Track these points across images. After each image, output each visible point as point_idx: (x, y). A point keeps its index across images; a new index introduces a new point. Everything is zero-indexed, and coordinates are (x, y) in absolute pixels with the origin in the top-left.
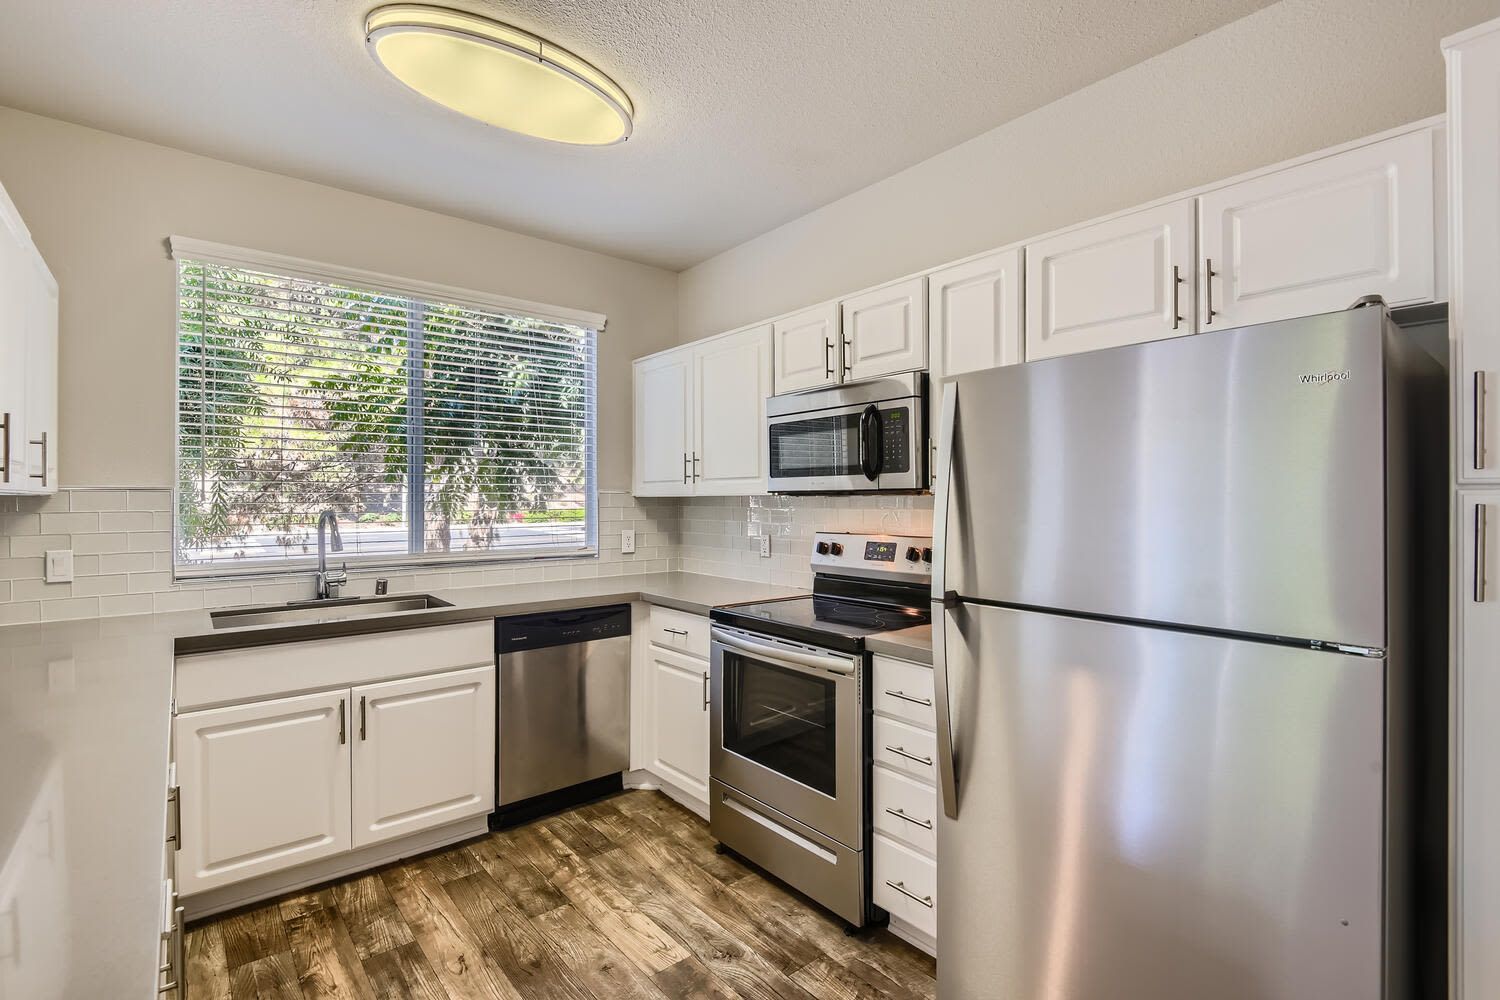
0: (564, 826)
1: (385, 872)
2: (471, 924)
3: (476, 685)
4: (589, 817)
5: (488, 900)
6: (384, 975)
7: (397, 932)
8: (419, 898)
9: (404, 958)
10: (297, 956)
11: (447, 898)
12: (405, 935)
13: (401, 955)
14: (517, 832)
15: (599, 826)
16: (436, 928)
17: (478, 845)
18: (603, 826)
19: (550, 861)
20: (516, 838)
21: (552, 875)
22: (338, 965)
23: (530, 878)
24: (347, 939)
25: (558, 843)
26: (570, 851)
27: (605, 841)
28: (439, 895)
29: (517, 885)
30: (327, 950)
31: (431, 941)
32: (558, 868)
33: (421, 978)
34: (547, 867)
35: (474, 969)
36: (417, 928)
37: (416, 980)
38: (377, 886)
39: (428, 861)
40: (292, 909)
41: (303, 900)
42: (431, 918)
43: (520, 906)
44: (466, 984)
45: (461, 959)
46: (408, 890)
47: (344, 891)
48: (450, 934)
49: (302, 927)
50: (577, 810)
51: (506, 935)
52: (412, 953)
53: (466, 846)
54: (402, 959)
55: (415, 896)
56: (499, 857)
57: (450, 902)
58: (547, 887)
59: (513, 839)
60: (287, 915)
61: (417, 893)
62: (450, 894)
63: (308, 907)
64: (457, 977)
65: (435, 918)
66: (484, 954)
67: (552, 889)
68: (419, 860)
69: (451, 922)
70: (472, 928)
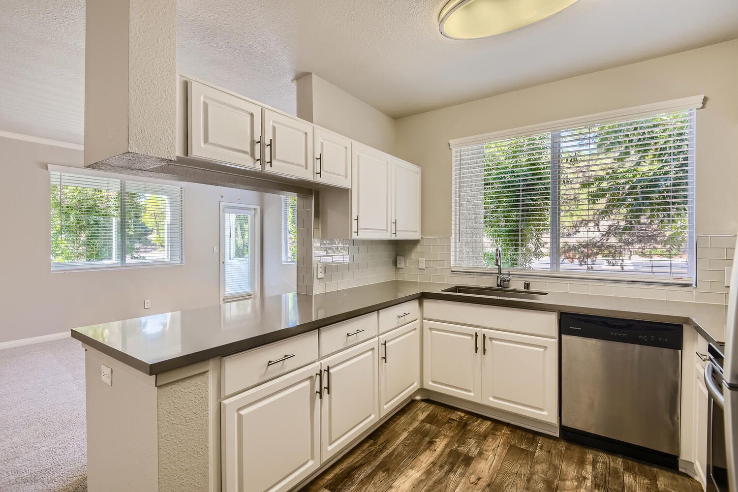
0: (605, 463)
1: (497, 424)
2: (500, 469)
3: (545, 347)
4: (628, 469)
5: (519, 466)
6: (451, 460)
7: (473, 449)
8: (496, 443)
9: (463, 460)
10: (440, 431)
11: (505, 451)
12: (474, 452)
13: (464, 458)
14: (573, 447)
15: (628, 479)
16: (486, 459)
17: (546, 439)
18: (632, 480)
19: (572, 473)
20: (570, 449)
21: (565, 480)
22: (444, 444)
23: (550, 472)
24: (457, 438)
25: (589, 468)
26: (590, 477)
27: (621, 489)
28: (504, 448)
29: (540, 470)
30: (448, 437)
31: (479, 462)
32: (572, 480)
33: (458, 473)
34: (566, 474)
35: (478, 487)
36: (480, 454)
37: (456, 471)
38: (488, 427)
39: (518, 431)
40: (456, 416)
41: (463, 415)
42: (490, 455)
43: (529, 480)
44: (467, 489)
45: (479, 479)
46: (497, 437)
47: (477, 421)
48: (488, 466)
49: (452, 424)
50: (625, 460)
51: (506, 486)
52: (468, 461)
53: (540, 436)
54: (462, 460)
55: (496, 441)
56: (549, 452)
57: (504, 454)
58: (553, 483)
59: (567, 449)
60: (454, 416)
61: (498, 440)
62: (509, 450)
63: (461, 418)
64: (469, 483)
65: (491, 456)
66: (489, 485)
67: (554, 486)
68: (514, 428)
69: (494, 462)
70: (499, 471)
